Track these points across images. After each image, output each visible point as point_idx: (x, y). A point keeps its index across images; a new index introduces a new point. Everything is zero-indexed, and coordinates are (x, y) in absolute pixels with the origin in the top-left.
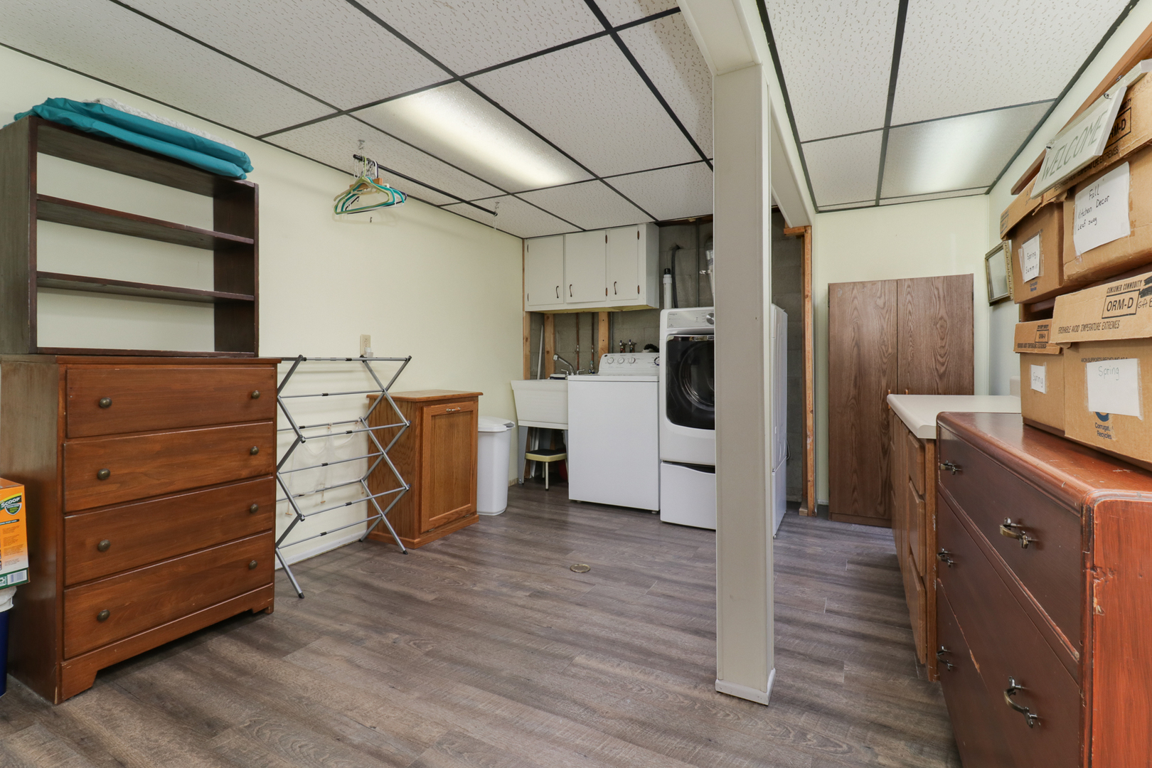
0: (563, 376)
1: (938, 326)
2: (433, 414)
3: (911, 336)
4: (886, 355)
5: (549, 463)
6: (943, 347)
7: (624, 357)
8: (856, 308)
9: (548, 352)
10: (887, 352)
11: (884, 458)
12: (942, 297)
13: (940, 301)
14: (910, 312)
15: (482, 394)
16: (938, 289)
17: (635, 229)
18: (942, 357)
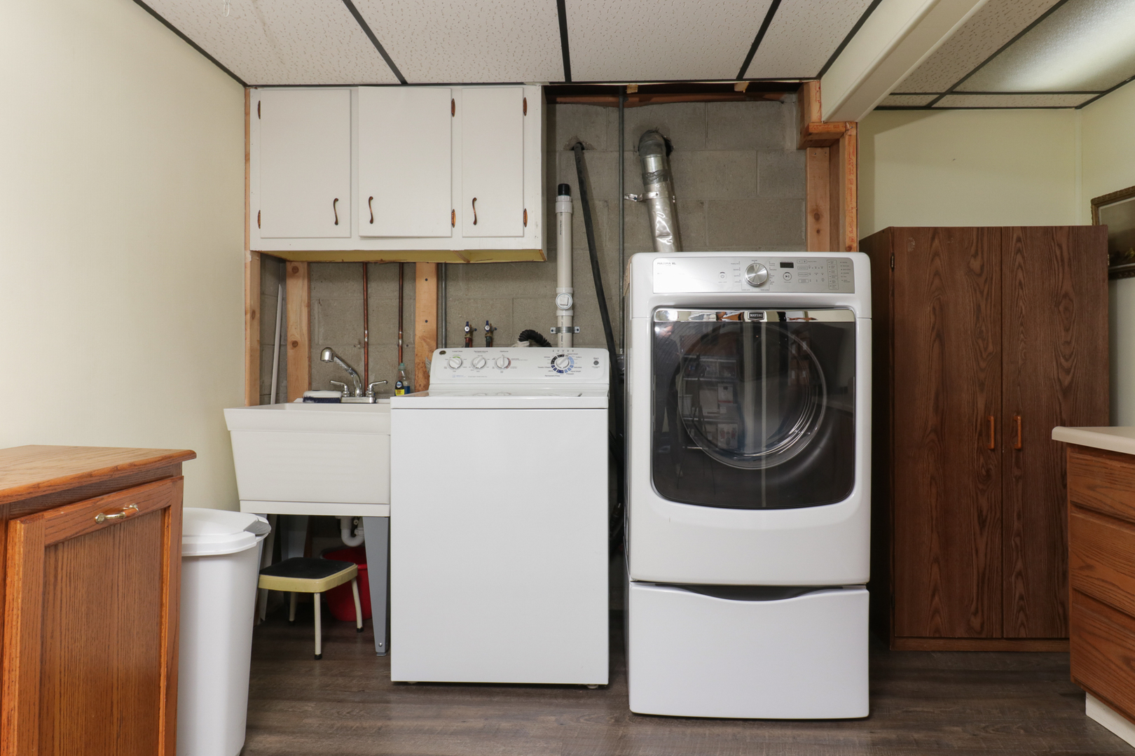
0: (336, 395)
1: (1061, 308)
2: (51, 540)
3: (1022, 324)
4: (984, 356)
5: (322, 594)
6: (1069, 343)
7: (484, 355)
8: (937, 274)
9: (295, 344)
10: (986, 349)
11: (981, 534)
12: (1066, 260)
13: (1063, 265)
14: (1020, 283)
15: (191, 455)
16: (1060, 247)
17: (516, 93)
18: (1067, 360)
